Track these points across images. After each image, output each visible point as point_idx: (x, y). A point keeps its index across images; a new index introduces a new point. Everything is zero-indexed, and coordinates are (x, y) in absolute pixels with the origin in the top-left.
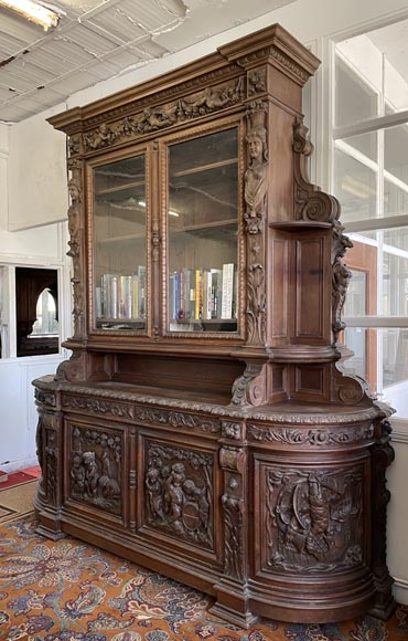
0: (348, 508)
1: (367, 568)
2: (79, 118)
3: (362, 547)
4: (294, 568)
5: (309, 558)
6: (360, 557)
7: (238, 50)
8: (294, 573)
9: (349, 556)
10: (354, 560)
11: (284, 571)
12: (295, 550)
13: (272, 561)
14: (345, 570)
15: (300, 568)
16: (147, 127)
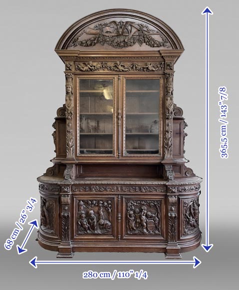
2: (77, 55)
7: (167, 53)
13: (185, 232)
16: (116, 69)
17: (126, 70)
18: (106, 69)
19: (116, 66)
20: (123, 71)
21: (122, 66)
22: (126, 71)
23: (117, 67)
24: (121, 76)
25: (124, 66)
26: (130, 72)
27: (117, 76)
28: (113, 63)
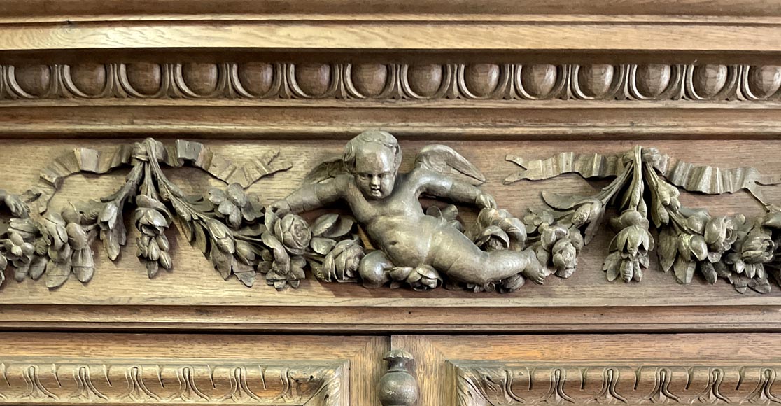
16: (348, 254)
17: (510, 263)
18: (192, 256)
19: (339, 206)
20: (451, 280)
21: (432, 200)
22: (501, 286)
23: (361, 228)
24: (430, 352)
25: (471, 207)
26: (564, 296)
27: (363, 358)
28: (301, 158)
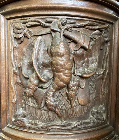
0: (93, 66)
1: (110, 127)
3: (107, 106)
4: (36, 124)
5: (51, 114)
6: (104, 116)
8: (34, 129)
9: (93, 114)
10: (98, 119)
11: (25, 127)
12: (36, 106)
13: (15, 116)
14: (89, 127)
15: (41, 124)
